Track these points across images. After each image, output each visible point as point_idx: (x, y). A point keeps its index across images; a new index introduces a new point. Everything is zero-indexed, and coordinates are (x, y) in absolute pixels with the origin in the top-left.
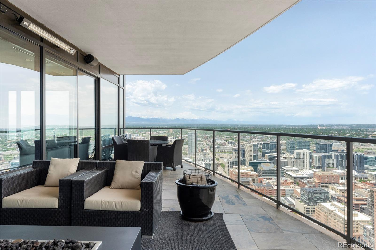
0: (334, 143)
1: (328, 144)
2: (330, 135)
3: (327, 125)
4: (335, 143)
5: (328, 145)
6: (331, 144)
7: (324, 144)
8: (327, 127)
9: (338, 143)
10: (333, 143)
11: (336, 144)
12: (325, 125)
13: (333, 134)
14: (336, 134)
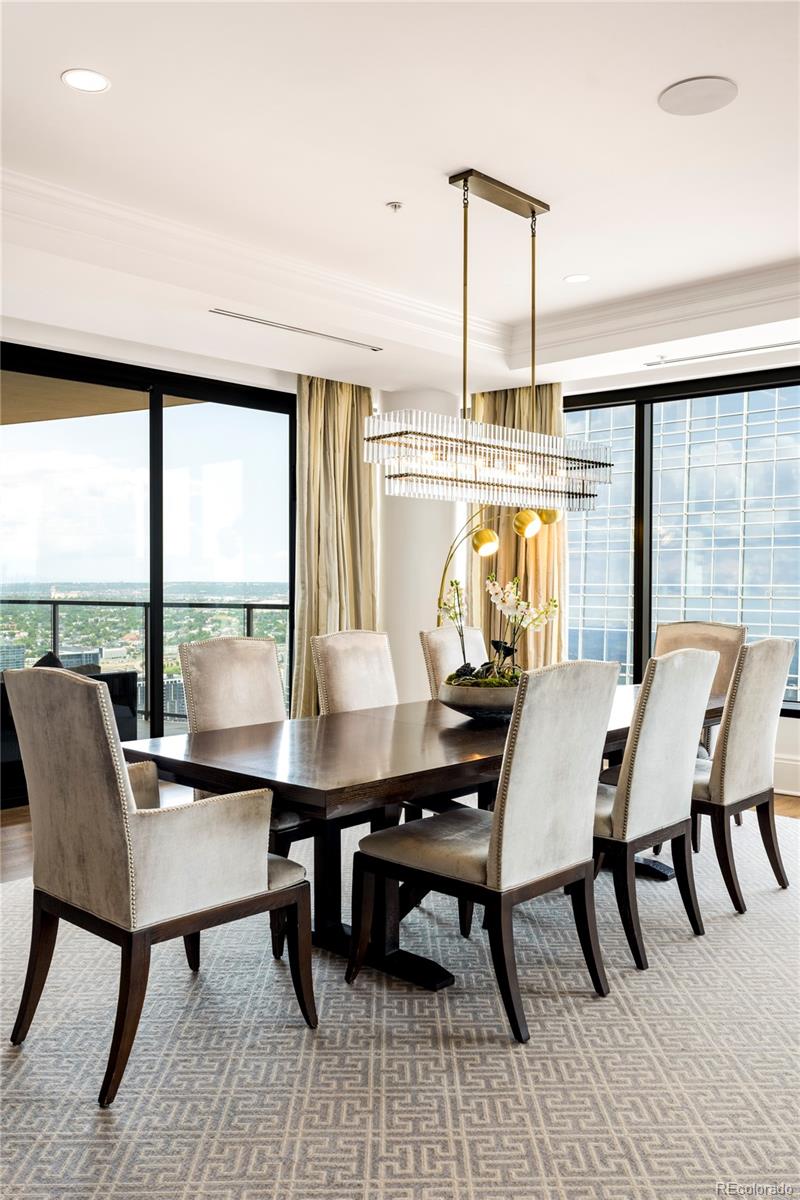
0: (104, 650)
1: (85, 652)
2: (93, 620)
3: (84, 584)
4: (108, 647)
5: (86, 655)
6: (96, 651)
7: (73, 655)
8: (84, 592)
9: (118, 647)
10: (101, 650)
11: (111, 650)
12: (76, 584)
13: (101, 616)
14: (112, 617)
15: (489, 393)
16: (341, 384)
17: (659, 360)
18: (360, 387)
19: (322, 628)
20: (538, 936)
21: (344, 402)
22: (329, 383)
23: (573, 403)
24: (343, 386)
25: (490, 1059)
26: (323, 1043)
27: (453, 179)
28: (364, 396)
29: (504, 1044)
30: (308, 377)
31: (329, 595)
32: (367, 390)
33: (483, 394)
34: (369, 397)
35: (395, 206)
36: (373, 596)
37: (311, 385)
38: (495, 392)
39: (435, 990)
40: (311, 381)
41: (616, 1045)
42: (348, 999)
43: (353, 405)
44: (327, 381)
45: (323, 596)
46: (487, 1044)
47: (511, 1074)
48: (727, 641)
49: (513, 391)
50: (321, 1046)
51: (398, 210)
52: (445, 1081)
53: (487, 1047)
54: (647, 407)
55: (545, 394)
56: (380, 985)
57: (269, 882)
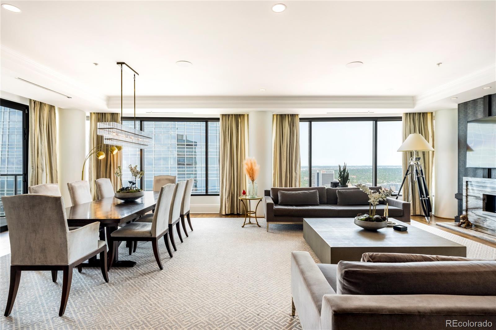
15: (97, 113)
16: (45, 104)
17: (150, 112)
18: (51, 106)
19: (39, 182)
20: (148, 251)
21: (46, 110)
22: (41, 103)
23: (124, 119)
24: (46, 105)
25: (157, 274)
26: (114, 284)
27: (118, 63)
28: (53, 108)
29: (158, 271)
30: (34, 100)
31: (43, 170)
32: (54, 107)
33: (94, 113)
34: (55, 109)
35: (96, 64)
36: (57, 171)
37: (35, 103)
38: (99, 113)
39: (133, 266)
40: (35, 102)
41: (181, 264)
42: (111, 275)
43: (49, 111)
44: (40, 102)
45: (40, 171)
46: (155, 272)
47: (164, 275)
48: (172, 179)
49: (105, 114)
50: (113, 285)
51: (97, 65)
52: (151, 281)
53: (155, 273)
54: (143, 122)
55: (116, 116)
56: (117, 269)
57: (98, 246)
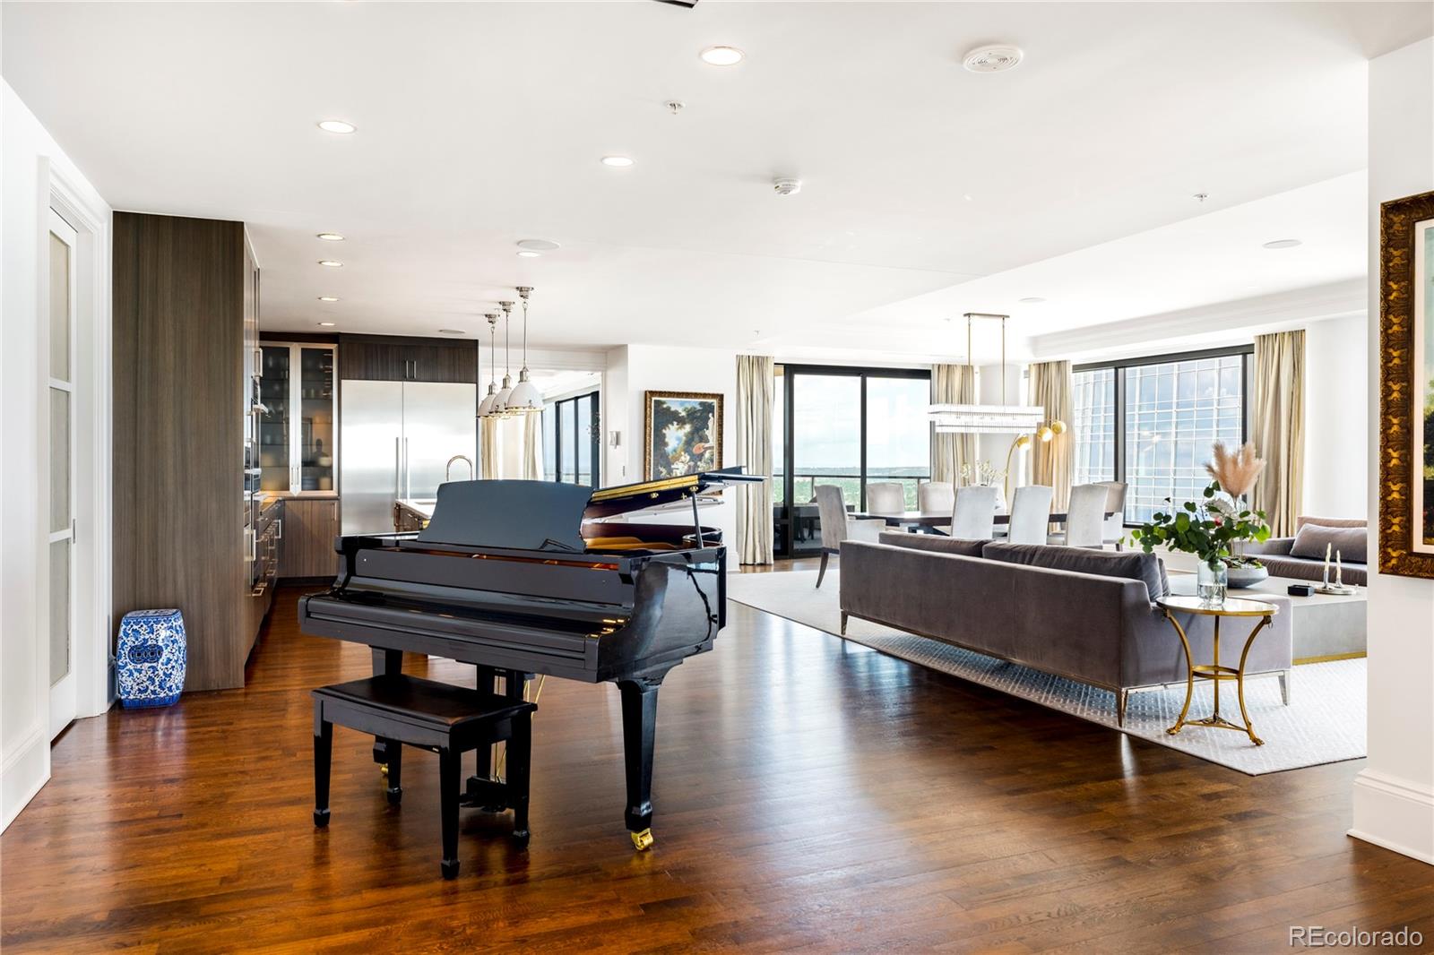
22: (949, 366)
23: (1077, 368)
27: (965, 315)
35: (948, 320)
45: (945, 470)
54: (1120, 370)
